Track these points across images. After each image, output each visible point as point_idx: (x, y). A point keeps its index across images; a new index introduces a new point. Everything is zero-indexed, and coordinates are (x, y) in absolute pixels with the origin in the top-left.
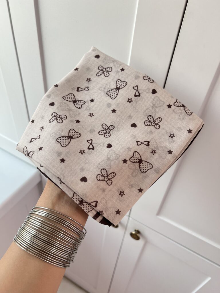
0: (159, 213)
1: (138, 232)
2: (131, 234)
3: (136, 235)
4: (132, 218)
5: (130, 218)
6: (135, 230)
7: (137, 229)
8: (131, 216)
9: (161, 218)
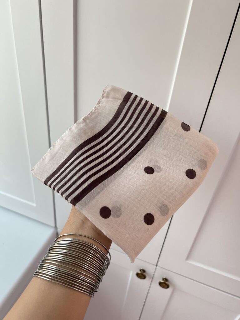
0: (188, 258)
1: (166, 280)
2: (160, 284)
3: (165, 284)
4: (159, 266)
5: (158, 267)
6: (163, 279)
7: (164, 278)
8: (158, 265)
9: (190, 262)
